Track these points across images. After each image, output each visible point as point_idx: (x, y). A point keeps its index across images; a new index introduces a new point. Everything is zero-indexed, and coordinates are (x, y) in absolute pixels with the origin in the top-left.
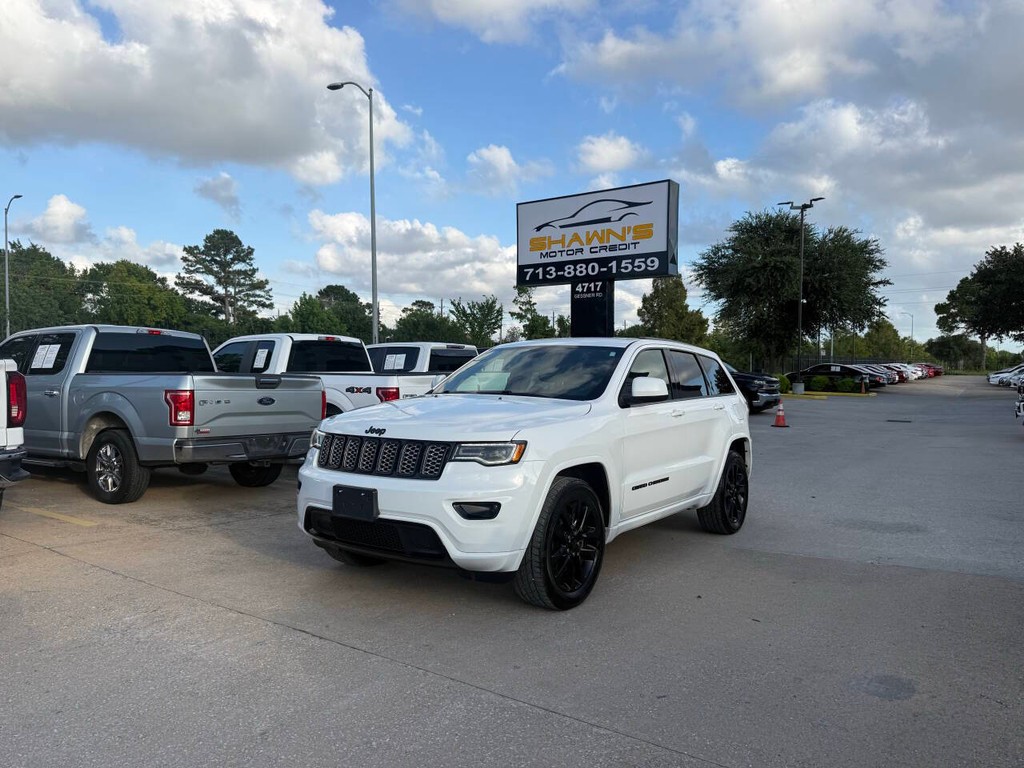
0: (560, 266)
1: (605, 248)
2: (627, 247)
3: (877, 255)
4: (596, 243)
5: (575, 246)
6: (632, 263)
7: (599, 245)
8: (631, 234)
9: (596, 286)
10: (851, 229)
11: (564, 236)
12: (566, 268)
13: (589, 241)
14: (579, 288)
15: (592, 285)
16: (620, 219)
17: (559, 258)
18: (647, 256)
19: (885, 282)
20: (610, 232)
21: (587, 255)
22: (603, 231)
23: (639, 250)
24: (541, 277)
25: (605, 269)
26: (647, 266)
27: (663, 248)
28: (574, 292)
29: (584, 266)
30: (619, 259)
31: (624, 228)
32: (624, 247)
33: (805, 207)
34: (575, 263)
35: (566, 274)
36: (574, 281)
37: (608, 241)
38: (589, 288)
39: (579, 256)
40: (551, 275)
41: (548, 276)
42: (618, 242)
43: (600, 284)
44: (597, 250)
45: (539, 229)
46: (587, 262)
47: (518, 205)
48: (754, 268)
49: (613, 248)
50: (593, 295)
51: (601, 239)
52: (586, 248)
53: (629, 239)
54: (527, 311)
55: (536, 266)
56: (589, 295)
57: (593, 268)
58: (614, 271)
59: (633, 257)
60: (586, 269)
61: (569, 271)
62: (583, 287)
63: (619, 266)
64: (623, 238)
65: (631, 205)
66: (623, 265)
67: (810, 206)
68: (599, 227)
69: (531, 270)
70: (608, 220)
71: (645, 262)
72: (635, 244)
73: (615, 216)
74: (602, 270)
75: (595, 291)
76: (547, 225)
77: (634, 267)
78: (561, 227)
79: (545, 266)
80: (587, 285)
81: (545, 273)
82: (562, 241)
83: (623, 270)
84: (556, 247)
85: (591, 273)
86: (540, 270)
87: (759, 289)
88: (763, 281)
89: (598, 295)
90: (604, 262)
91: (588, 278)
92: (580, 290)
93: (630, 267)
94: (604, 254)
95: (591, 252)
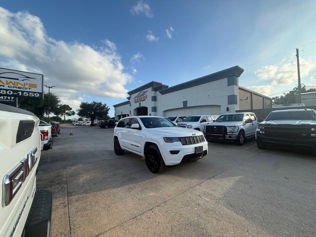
2: (26, 89)
6: (29, 94)
8: (28, 85)
15: (9, 98)
16: (23, 80)
18: (34, 92)
20: (18, 83)
21: (6, 88)
23: (31, 90)
25: (16, 94)
26: (34, 95)
27: (41, 92)
30: (23, 92)
39: (2, 88)
42: (22, 87)
43: (13, 97)
44: (12, 87)
46: (7, 90)
49: (19, 88)
50: (9, 100)
52: (6, 86)
56: (7, 100)
57: (10, 93)
58: (20, 95)
59: (29, 92)
60: (6, 92)
65: (27, 77)
70: (18, 79)
71: (34, 94)
72: (30, 88)
73: (21, 79)
74: (14, 93)
75: (11, 99)
77: (29, 95)
80: (6, 97)
89: (12, 101)
90: (15, 91)
91: (7, 95)
92: (3, 98)
93: (27, 95)
94: (15, 89)
95: (9, 87)
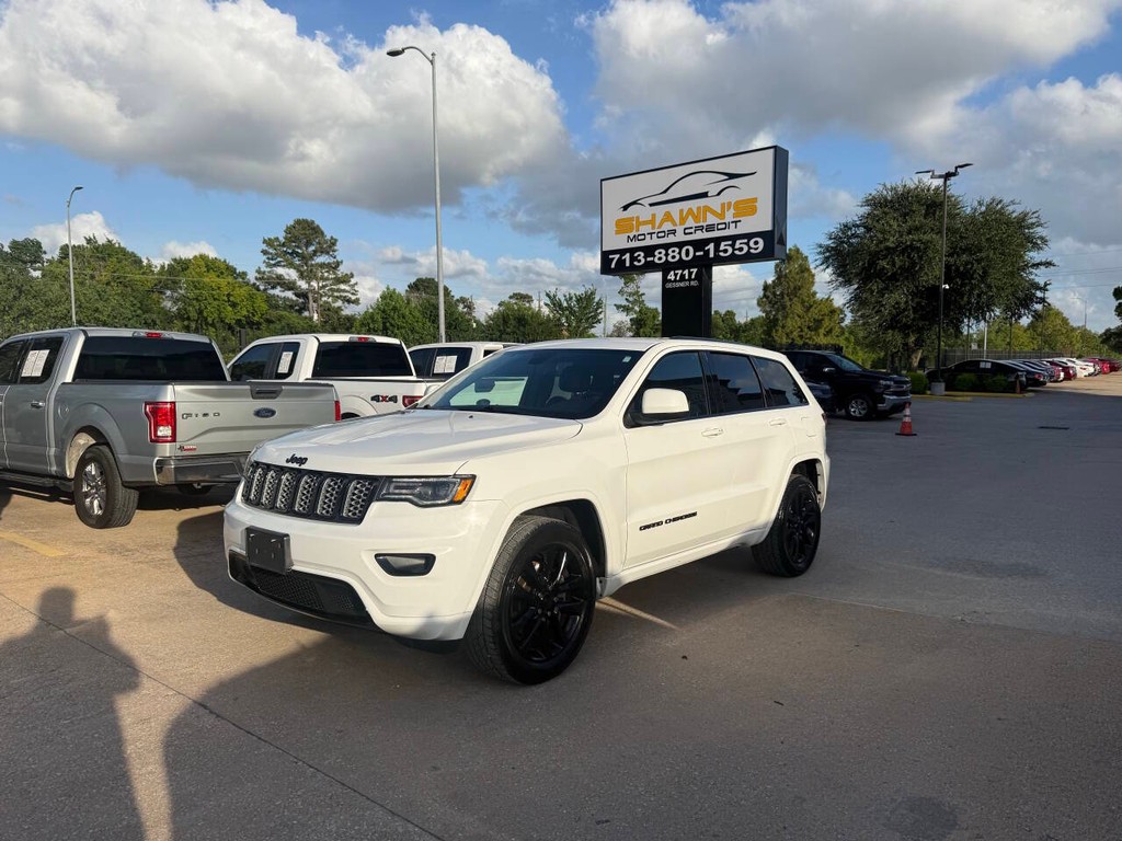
0: (649, 251)
1: (700, 228)
2: (727, 226)
3: (1039, 229)
4: (690, 222)
5: (667, 226)
6: (733, 246)
7: (694, 225)
8: (732, 211)
9: (690, 274)
10: (1006, 200)
11: (654, 215)
12: (656, 253)
13: (683, 220)
14: (671, 276)
15: (686, 272)
16: (719, 194)
17: (648, 242)
18: (749, 236)
19: (1048, 264)
20: (707, 209)
21: (680, 237)
22: (699, 208)
23: (742, 229)
24: (628, 264)
25: (702, 253)
26: (750, 248)
27: (768, 227)
28: (665, 280)
29: (677, 250)
30: (718, 241)
31: (723, 205)
32: (723, 226)
33: (948, 176)
34: (666, 247)
35: (656, 261)
36: (666, 268)
37: (705, 220)
38: (683, 276)
39: (671, 239)
40: (639, 261)
41: (636, 263)
42: (716, 221)
43: (695, 270)
44: (692, 230)
45: (625, 208)
46: (680, 245)
47: (602, 180)
48: (887, 248)
49: (710, 228)
50: (687, 283)
51: (696, 218)
52: (680, 230)
53: (729, 217)
54: (634, 303)
55: (622, 252)
56: (682, 284)
57: (687, 253)
58: (712, 255)
59: (734, 238)
60: (680, 253)
61: (659, 257)
62: (676, 275)
63: (717, 249)
64: (722, 215)
65: (732, 176)
66: (722, 248)
67: (954, 174)
68: (694, 204)
69: (617, 256)
70: (705, 195)
71: (747, 244)
72: (736, 222)
73: (713, 191)
74: (698, 254)
75: (690, 279)
76: (634, 203)
77: (734, 250)
78: (651, 205)
79: (632, 251)
80: (680, 272)
81: (633, 259)
82: (652, 222)
83: (722, 254)
84: (645, 229)
85: (684, 258)
86: (627, 256)
87: (894, 274)
88: (898, 263)
89: (693, 283)
90: (699, 245)
91: (681, 264)
92: (673, 278)
93: (730, 250)
94: (700, 235)
95: (685, 234)
